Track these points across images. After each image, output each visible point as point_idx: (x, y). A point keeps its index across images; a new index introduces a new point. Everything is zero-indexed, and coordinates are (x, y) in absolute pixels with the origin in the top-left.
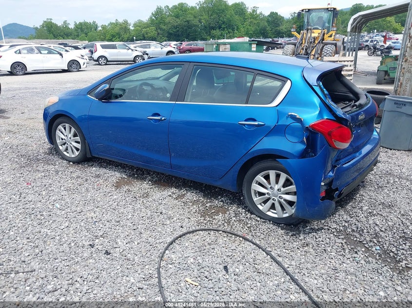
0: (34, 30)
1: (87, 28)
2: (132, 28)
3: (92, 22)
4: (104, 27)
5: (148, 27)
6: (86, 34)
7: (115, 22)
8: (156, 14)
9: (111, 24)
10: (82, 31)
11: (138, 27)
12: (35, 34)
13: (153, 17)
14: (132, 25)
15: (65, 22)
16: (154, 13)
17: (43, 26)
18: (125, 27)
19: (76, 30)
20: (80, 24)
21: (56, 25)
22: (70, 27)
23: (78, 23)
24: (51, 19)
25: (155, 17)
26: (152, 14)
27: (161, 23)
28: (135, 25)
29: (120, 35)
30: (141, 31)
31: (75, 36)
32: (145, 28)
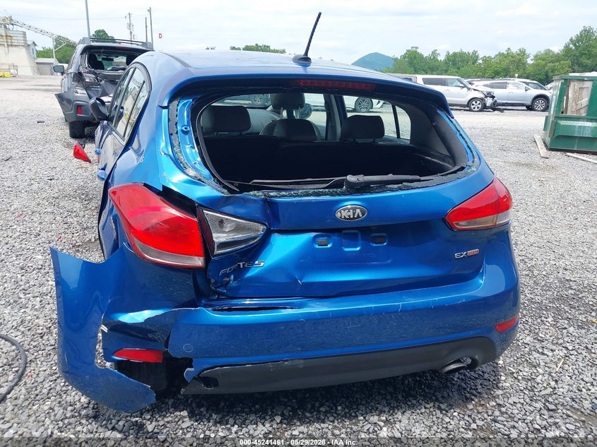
0: (393, 62)
1: (463, 61)
2: (530, 61)
3: (471, 52)
4: (486, 60)
5: (558, 60)
6: (458, 68)
7: (506, 53)
8: (578, 41)
9: (500, 55)
10: (454, 64)
11: (540, 61)
12: (391, 66)
13: (571, 46)
14: (532, 57)
15: (434, 53)
16: (574, 38)
17: (404, 57)
18: (520, 60)
19: (446, 63)
20: (455, 54)
21: (421, 56)
22: (439, 58)
23: (451, 53)
24: (417, 48)
25: (575, 45)
26: (571, 40)
27: (583, 54)
28: (536, 57)
29: (508, 71)
30: (544, 66)
31: (443, 72)
32: (552, 62)
